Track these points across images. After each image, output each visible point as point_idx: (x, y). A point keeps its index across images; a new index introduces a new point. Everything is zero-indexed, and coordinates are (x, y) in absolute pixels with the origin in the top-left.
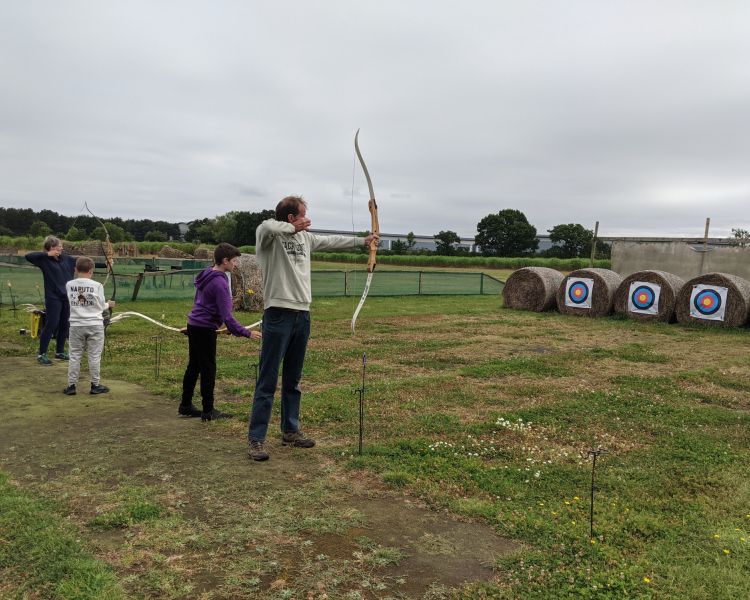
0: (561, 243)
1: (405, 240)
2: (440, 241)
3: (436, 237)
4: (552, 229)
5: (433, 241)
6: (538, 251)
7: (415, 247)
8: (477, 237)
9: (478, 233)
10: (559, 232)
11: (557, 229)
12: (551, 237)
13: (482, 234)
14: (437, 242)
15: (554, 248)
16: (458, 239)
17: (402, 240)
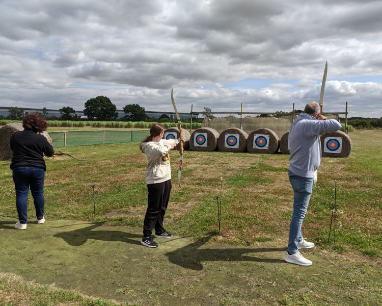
0: (130, 114)
1: (42, 112)
2: (63, 112)
3: (60, 110)
4: (125, 107)
5: (59, 113)
6: (117, 118)
7: (48, 116)
8: (85, 111)
9: (85, 108)
10: (128, 108)
12: (124, 111)
13: (87, 109)
14: (61, 113)
15: (127, 116)
16: (74, 112)
17: (39, 112)
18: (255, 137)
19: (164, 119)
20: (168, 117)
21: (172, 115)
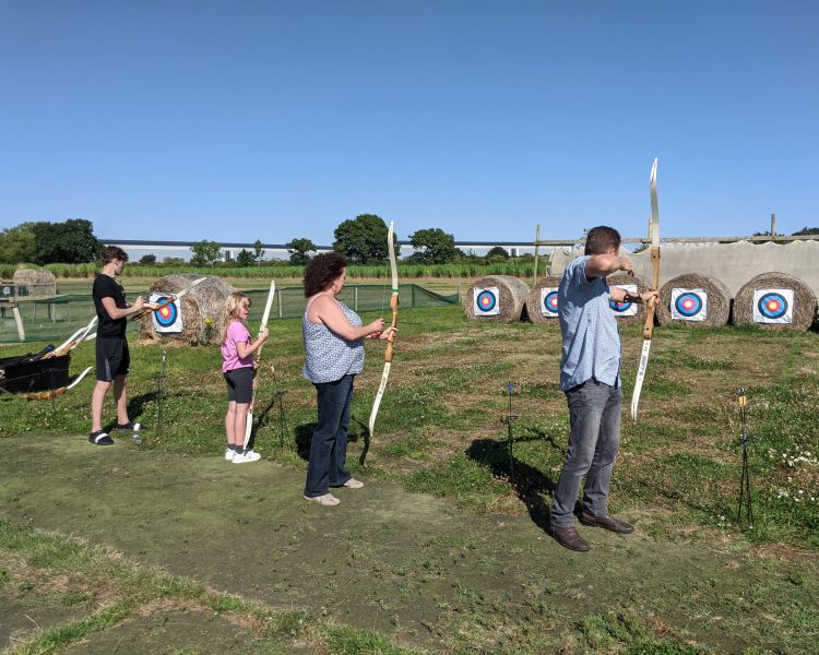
0: (423, 249)
2: (293, 250)
3: (288, 246)
5: (286, 251)
8: (334, 244)
9: (336, 240)
10: (421, 238)
11: (418, 234)
12: (411, 242)
13: (340, 241)
14: (291, 252)
15: (416, 254)
16: (314, 248)
17: (248, 250)
18: (676, 293)
19: (495, 257)
20: (505, 254)
21: (514, 247)
